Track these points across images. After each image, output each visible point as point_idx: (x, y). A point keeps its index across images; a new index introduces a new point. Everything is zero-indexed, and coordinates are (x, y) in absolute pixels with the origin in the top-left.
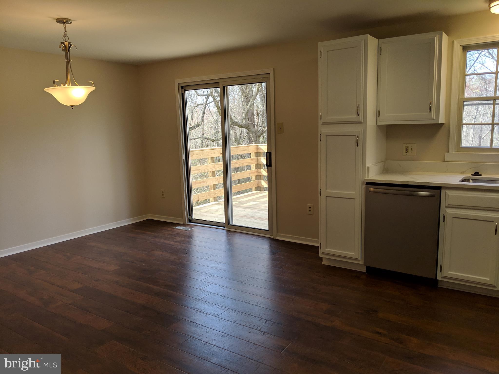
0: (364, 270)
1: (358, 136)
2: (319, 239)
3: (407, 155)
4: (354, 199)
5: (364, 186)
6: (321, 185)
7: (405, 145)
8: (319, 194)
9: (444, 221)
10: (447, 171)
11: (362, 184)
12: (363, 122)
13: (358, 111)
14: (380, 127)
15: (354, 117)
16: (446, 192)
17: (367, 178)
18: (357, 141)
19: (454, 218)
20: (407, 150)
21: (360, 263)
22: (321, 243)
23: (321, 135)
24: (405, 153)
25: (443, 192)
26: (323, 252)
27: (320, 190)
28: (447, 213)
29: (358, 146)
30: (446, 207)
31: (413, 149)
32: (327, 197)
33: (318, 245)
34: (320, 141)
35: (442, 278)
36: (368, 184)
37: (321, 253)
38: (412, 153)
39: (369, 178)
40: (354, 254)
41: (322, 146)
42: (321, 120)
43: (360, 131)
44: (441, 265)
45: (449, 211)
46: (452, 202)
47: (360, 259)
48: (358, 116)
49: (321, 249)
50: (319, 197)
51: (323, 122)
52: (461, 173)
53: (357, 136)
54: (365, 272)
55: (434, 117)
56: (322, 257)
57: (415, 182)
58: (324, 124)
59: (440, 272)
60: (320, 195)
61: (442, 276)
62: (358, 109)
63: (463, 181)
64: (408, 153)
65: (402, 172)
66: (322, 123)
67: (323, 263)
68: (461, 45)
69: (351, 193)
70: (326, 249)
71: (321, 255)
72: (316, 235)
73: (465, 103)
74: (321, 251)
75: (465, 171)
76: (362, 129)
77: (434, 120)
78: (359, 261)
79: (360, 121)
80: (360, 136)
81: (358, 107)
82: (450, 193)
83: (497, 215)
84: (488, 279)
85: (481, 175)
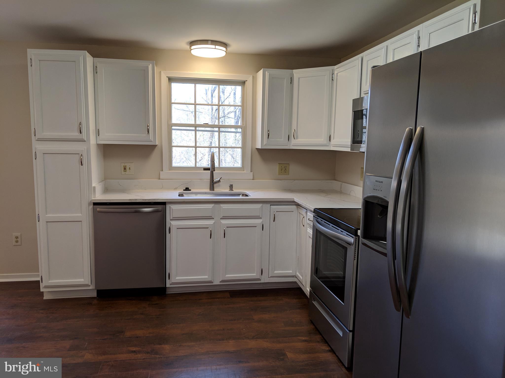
0: (95, 294)
1: (82, 154)
2: (39, 273)
3: (125, 174)
4: (81, 221)
5: (91, 206)
6: (40, 208)
7: (123, 164)
8: (37, 220)
9: (170, 232)
10: (162, 188)
11: (89, 204)
12: (86, 140)
13: (80, 129)
14: (99, 146)
15: (75, 134)
16: (170, 207)
17: (93, 198)
18: (81, 159)
19: (178, 229)
20: (125, 169)
21: (90, 288)
22: (42, 276)
23: (35, 152)
24: (124, 172)
25: (168, 206)
26: (45, 286)
27: (38, 215)
28: (172, 225)
29: (82, 165)
30: (171, 220)
31: (130, 168)
32: (48, 223)
33: (39, 279)
34: (36, 159)
35: (171, 284)
36: (95, 204)
37: (43, 286)
38: (130, 172)
39: (95, 198)
40: (83, 280)
41: (38, 165)
42: (35, 136)
43: (84, 149)
44: (169, 273)
45: (174, 223)
46: (176, 215)
47: (90, 284)
48: (81, 134)
49: (42, 283)
50: (37, 223)
51: (38, 138)
52: (174, 189)
53: (80, 155)
54: (96, 296)
55: (151, 139)
56: (43, 292)
57: (143, 199)
58: (39, 140)
59: (169, 279)
60: (39, 221)
61: (171, 283)
62: (80, 127)
63: (179, 196)
64: (126, 172)
65: (123, 191)
66: (36, 139)
67: (45, 298)
68: (167, 77)
69: (77, 215)
70: (49, 281)
71: (42, 290)
72: (35, 268)
73: (173, 128)
74: (42, 285)
75: (178, 188)
76: (86, 148)
77: (152, 141)
78: (89, 286)
79: (83, 139)
80: (84, 155)
81: (80, 124)
82: (174, 207)
83: (211, 222)
84: (207, 277)
85: (190, 190)
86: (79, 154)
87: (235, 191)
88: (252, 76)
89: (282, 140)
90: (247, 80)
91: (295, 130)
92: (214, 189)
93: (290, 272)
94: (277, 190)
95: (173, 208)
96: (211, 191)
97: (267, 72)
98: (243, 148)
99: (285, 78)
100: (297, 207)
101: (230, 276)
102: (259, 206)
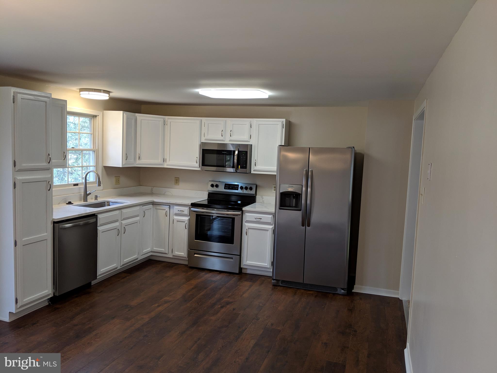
1: (49, 181)
6: (17, 234)
15: (44, 164)
19: (102, 233)
25: (98, 216)
26: (20, 306)
28: (99, 230)
30: (99, 226)
32: (24, 246)
40: (47, 291)
42: (15, 167)
43: (50, 176)
45: (101, 228)
47: (51, 293)
48: (49, 163)
51: (19, 169)
58: (19, 171)
60: (15, 246)
66: (17, 170)
70: (24, 301)
79: (50, 168)
81: (49, 155)
83: (117, 224)
84: (115, 265)
85: (73, 204)
86: (46, 181)
87: (100, 200)
88: (102, 112)
89: (131, 161)
90: (99, 115)
91: (139, 154)
92: (87, 200)
93: (149, 249)
94: (116, 197)
95: (100, 217)
96: (86, 202)
97: (125, 114)
98: (96, 166)
99: (132, 119)
100: (153, 205)
101: (126, 260)
102: (137, 208)
